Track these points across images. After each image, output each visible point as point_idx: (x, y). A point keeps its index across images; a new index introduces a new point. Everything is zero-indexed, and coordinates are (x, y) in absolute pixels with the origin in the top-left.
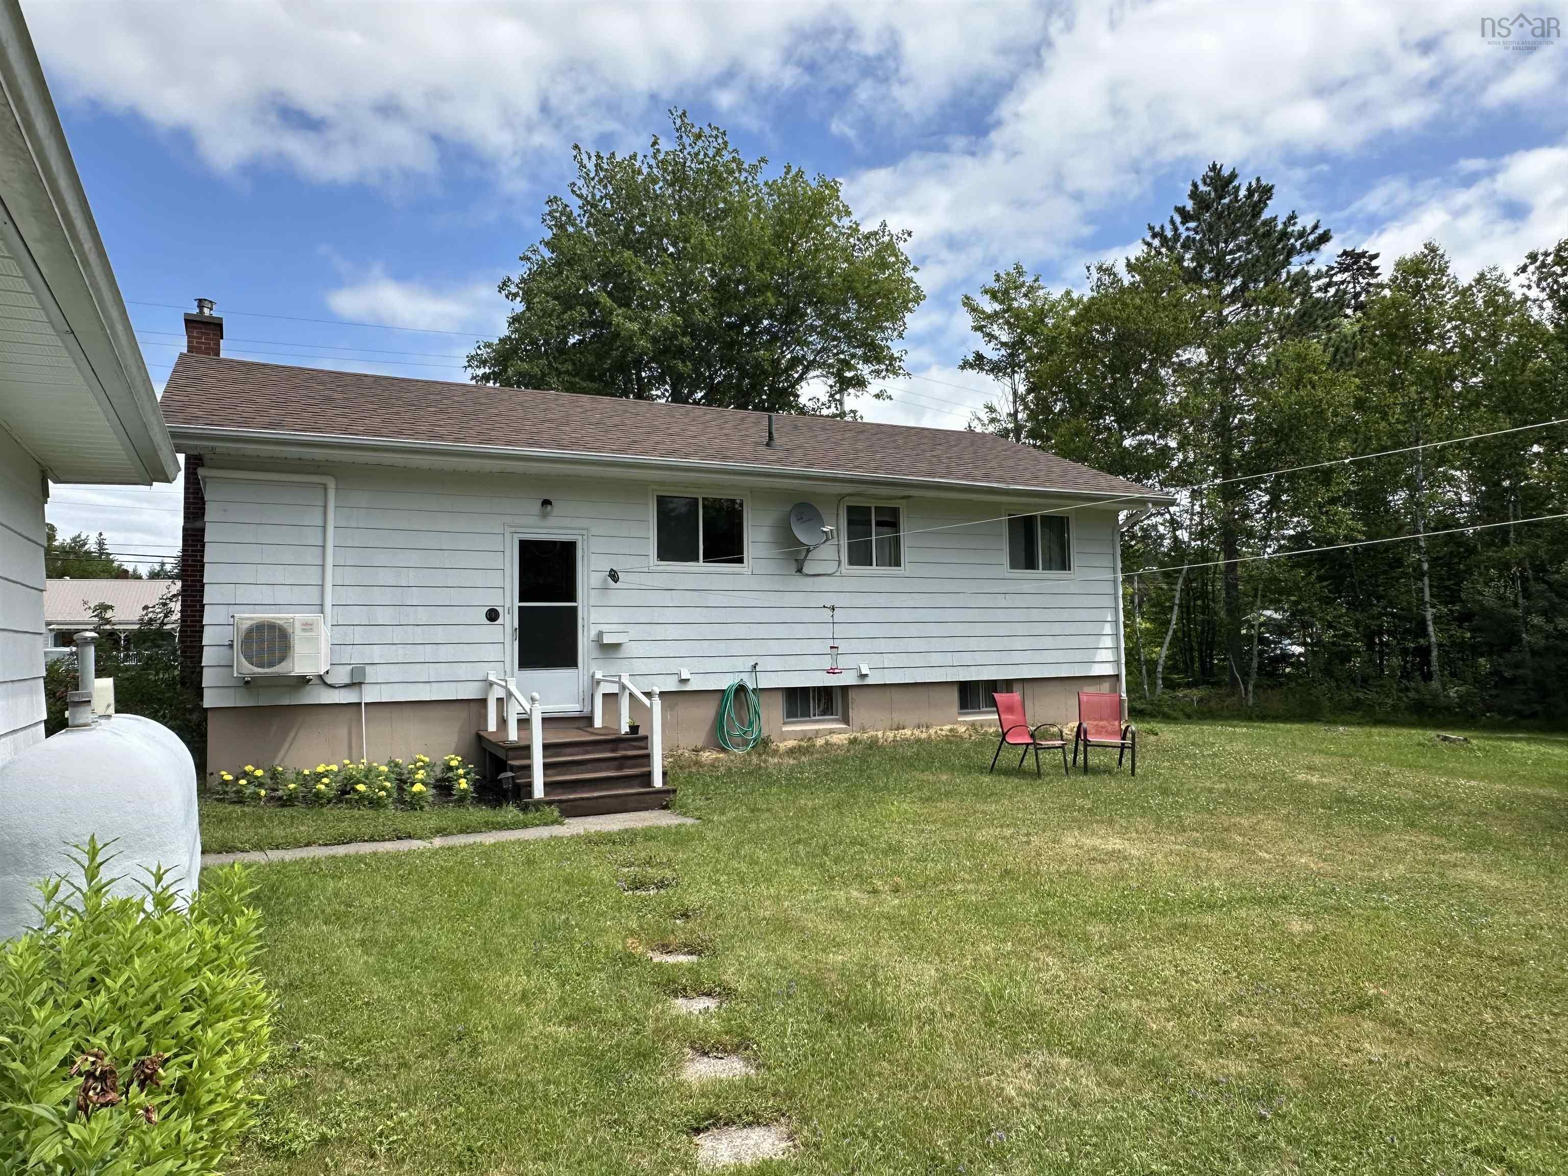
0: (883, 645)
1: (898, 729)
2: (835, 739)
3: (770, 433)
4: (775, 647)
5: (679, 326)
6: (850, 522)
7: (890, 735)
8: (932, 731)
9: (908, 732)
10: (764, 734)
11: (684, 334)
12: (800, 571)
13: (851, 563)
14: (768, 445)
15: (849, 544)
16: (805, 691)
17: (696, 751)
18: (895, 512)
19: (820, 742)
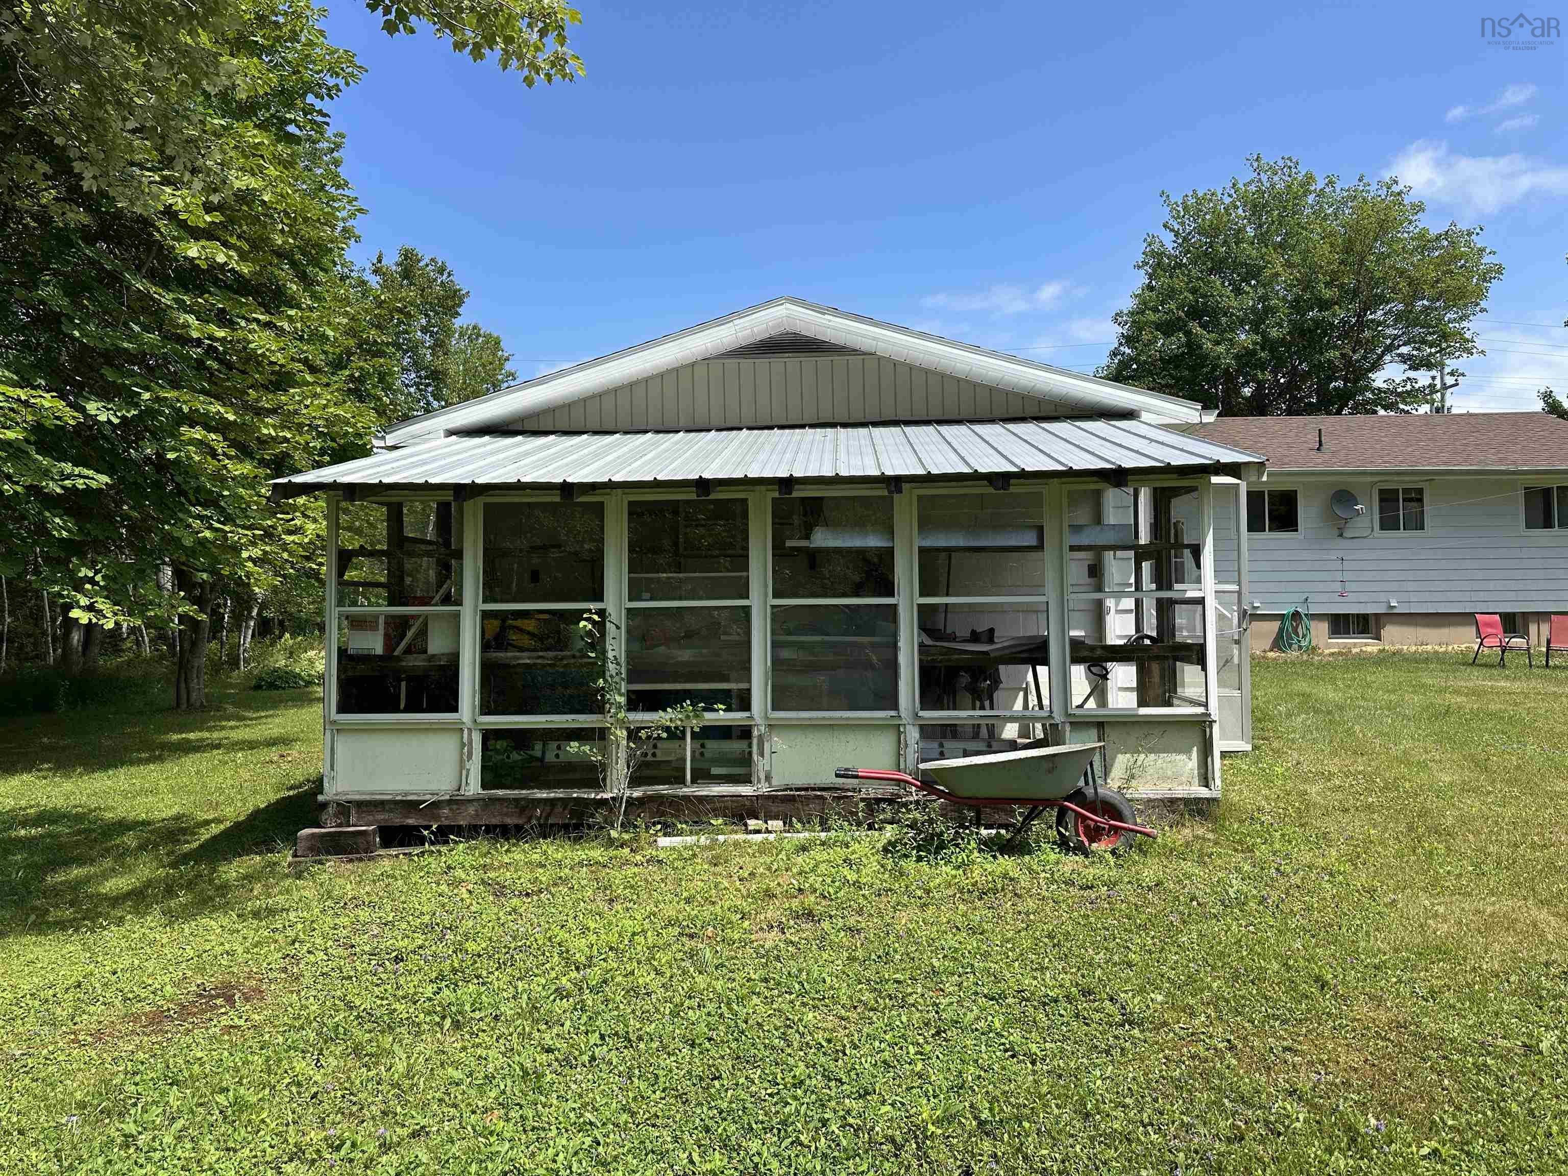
0: (1411, 586)
1: (1422, 644)
2: (1369, 649)
3: (1320, 441)
4: (1321, 587)
5: (1257, 343)
6: (1382, 500)
7: (1414, 648)
8: (1450, 648)
9: (1429, 647)
10: (1313, 644)
11: (1263, 349)
12: (1341, 535)
13: (1382, 528)
14: (1318, 449)
15: (1381, 518)
16: (1346, 616)
17: (1265, 651)
18: (1420, 491)
19: (1357, 650)
